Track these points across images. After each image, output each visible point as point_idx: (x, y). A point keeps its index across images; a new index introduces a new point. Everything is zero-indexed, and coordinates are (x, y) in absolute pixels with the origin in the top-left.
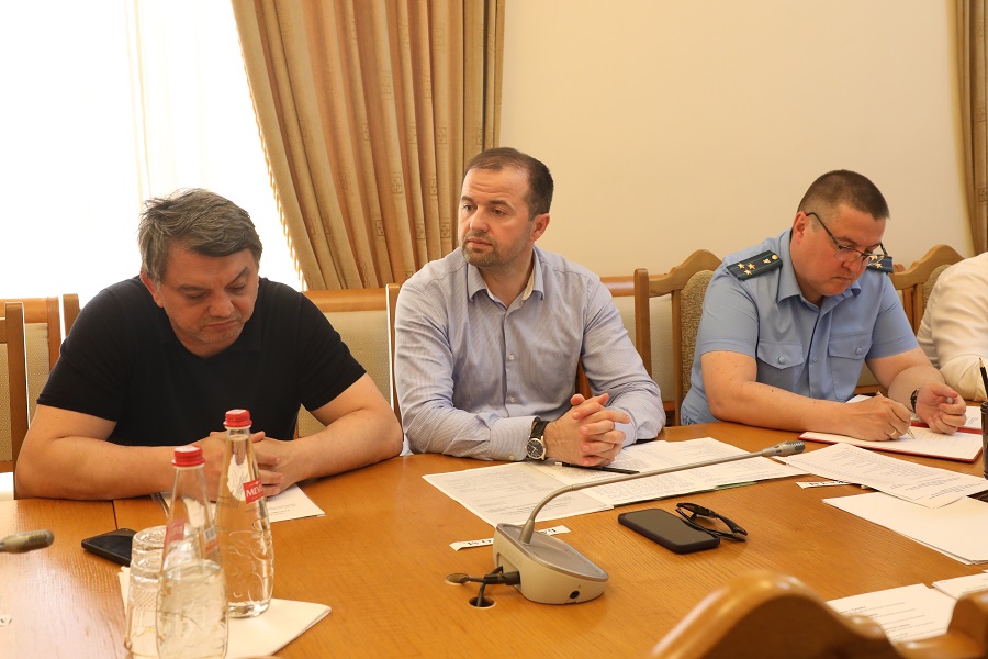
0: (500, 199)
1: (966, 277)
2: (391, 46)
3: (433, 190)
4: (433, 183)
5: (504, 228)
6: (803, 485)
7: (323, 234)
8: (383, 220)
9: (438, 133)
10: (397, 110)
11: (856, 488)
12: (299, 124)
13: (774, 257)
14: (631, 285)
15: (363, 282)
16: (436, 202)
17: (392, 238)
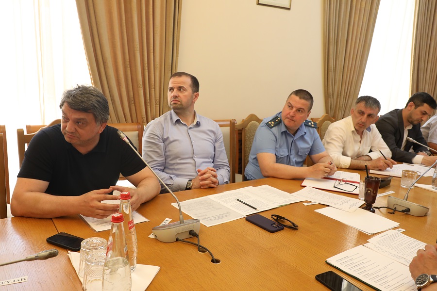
0: (181, 86)
1: (337, 128)
2: (139, 33)
3: (153, 87)
4: (153, 84)
5: (184, 95)
6: (306, 204)
7: (111, 103)
8: (134, 97)
9: (155, 66)
10: (140, 57)
11: (323, 205)
12: (103, 60)
13: (279, 119)
14: (229, 123)
15: (126, 121)
16: (154, 92)
17: (137, 104)
